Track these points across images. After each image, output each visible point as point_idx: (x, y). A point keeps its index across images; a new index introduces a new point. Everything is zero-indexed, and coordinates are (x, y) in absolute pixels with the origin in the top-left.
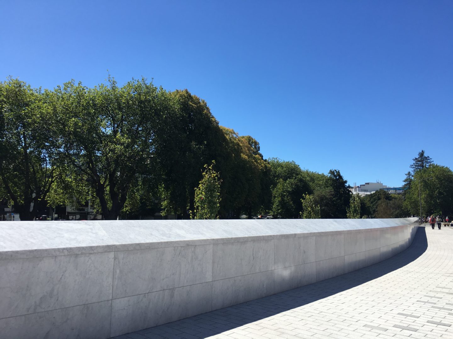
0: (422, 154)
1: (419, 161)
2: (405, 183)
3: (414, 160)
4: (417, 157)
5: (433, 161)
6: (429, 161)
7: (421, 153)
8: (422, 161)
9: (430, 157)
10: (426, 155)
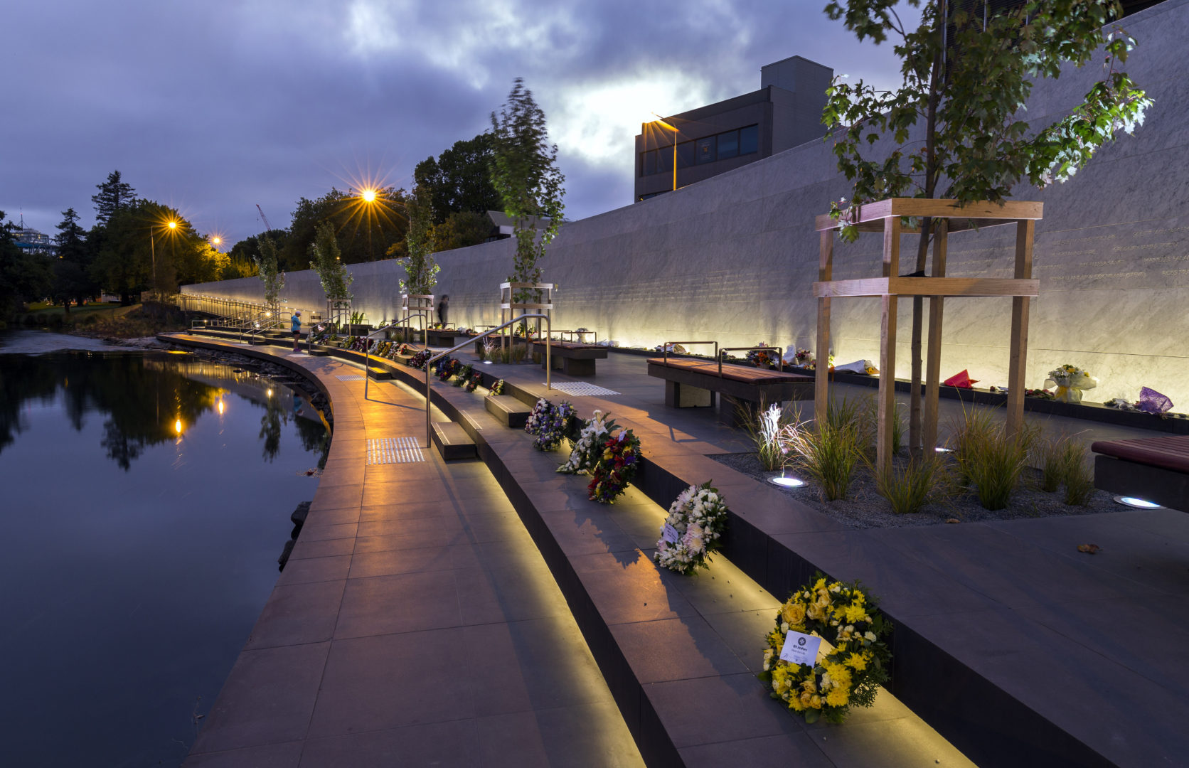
0: (115, 178)
1: (110, 191)
2: (62, 231)
3: (100, 187)
4: (107, 181)
5: (136, 195)
6: (129, 192)
7: (114, 176)
8: (116, 191)
9: (132, 186)
10: (122, 181)
